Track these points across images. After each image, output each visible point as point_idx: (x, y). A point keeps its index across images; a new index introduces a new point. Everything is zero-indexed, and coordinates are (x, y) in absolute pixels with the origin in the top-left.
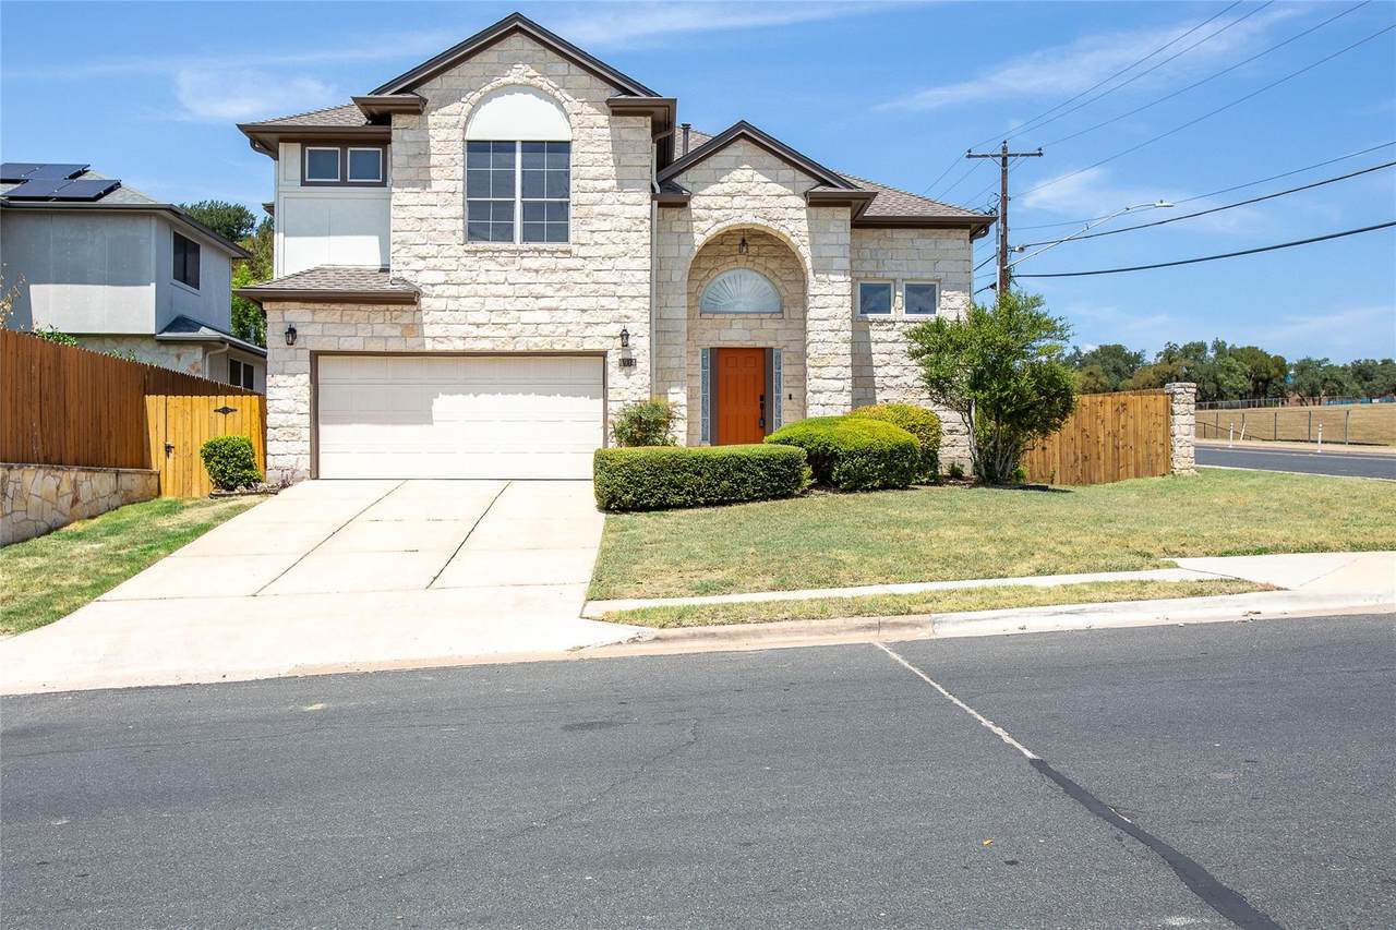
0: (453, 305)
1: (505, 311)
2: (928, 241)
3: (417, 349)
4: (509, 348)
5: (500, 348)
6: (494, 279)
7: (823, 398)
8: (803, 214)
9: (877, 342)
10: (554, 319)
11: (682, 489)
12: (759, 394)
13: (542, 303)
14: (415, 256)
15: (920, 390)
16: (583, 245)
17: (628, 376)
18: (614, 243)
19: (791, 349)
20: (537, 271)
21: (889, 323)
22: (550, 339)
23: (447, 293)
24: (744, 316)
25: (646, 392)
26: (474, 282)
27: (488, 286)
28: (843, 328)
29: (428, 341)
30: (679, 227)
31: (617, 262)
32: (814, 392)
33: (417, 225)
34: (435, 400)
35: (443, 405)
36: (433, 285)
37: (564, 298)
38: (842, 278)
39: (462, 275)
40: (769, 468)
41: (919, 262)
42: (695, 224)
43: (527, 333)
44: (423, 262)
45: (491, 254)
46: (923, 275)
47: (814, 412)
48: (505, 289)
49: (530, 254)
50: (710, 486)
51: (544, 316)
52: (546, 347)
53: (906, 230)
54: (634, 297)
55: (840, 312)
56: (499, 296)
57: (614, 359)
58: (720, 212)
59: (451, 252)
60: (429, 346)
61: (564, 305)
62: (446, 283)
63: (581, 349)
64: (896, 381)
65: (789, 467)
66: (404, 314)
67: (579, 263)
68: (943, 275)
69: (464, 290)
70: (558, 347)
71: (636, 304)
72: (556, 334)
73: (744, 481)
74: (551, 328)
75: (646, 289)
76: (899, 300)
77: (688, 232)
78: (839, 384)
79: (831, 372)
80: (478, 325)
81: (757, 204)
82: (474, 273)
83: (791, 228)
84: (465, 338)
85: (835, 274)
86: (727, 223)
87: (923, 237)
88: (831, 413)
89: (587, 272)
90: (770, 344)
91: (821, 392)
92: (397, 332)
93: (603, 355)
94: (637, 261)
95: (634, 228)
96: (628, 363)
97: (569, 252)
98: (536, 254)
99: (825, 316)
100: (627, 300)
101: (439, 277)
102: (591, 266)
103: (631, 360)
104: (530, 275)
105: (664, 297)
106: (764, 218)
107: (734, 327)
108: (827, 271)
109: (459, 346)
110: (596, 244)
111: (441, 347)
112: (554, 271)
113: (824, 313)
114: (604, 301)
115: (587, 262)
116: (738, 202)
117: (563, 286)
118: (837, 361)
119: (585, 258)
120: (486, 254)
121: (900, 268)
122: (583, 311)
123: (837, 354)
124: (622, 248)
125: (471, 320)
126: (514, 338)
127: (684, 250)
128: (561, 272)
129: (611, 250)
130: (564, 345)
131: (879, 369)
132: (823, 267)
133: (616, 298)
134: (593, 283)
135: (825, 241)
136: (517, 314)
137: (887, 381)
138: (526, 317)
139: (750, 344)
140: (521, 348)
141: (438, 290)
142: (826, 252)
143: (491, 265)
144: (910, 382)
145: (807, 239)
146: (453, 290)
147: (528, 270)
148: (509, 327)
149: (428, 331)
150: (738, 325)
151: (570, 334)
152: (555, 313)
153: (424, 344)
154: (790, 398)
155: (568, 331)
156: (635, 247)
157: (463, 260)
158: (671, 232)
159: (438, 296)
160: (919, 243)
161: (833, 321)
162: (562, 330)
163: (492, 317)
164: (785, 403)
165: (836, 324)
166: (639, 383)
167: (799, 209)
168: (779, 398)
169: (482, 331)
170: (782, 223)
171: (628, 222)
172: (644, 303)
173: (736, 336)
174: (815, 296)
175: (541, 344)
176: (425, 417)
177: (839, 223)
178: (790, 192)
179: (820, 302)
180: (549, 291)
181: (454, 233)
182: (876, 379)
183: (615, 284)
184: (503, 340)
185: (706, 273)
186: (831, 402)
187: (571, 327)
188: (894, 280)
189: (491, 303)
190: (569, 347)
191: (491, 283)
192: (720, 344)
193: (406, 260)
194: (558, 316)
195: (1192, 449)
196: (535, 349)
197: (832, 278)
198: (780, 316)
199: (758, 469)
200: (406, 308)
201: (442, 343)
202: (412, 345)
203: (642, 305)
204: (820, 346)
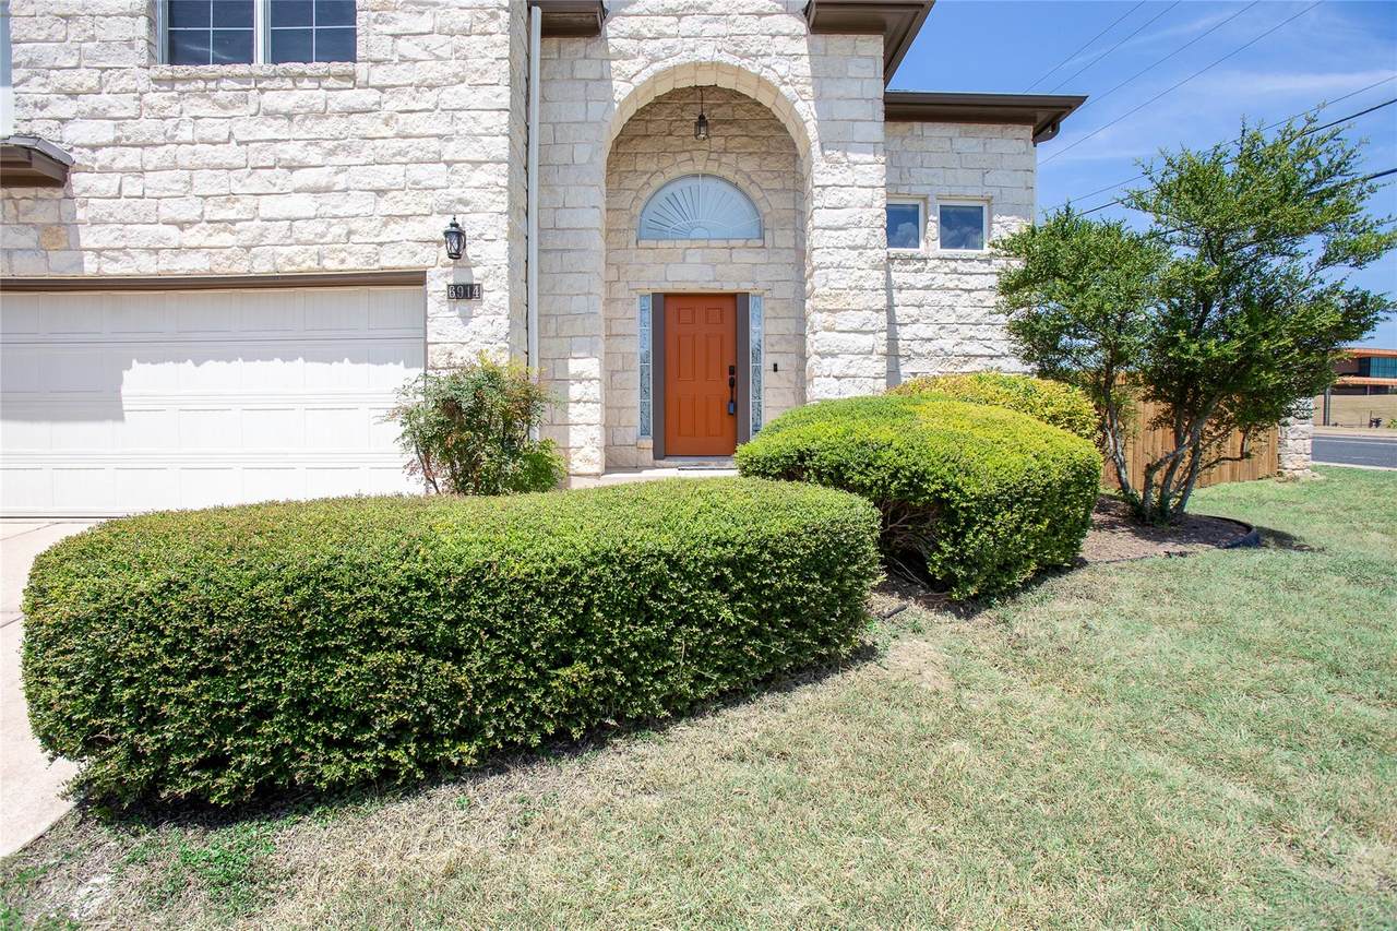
0: (132, 186)
1: (231, 197)
2: (975, 141)
3: (69, 274)
4: (240, 268)
5: (224, 269)
6: (208, 133)
7: (837, 365)
8: (802, 47)
9: (900, 289)
10: (322, 210)
11: (365, 722)
12: (728, 363)
13: (302, 178)
14: (59, 91)
15: (962, 358)
16: (378, 62)
17: (466, 318)
18: (438, 58)
19: (777, 294)
20: (289, 116)
21: (919, 260)
22: (315, 248)
23: (119, 164)
24: (704, 243)
25: (502, 350)
26: (171, 140)
27: (198, 147)
28: (873, 242)
29: (89, 257)
30: (585, 70)
31: (443, 95)
32: (823, 355)
33: (59, 29)
34: (125, 373)
35: (141, 380)
36: (94, 148)
37: (342, 169)
38: (870, 158)
39: (148, 127)
40: (755, 590)
41: (960, 172)
42: (614, 64)
43: (272, 238)
44: (70, 102)
45: (201, 84)
46: (965, 191)
47: (822, 389)
48: (230, 154)
49: (277, 83)
50: (500, 690)
51: (303, 205)
52: (306, 264)
53: (942, 125)
54: (476, 164)
55: (867, 214)
56: (219, 167)
57: (438, 284)
58: (658, 43)
59: (124, 82)
60: (91, 268)
61: (341, 181)
62: (116, 143)
63: (375, 267)
64: (929, 347)
65: (827, 575)
66: (38, 204)
67: (370, 97)
68: (996, 192)
69: (153, 157)
70: (331, 265)
71: (480, 177)
72: (329, 238)
73: (659, 649)
74: (320, 227)
75: (500, 146)
76: (932, 228)
77: (602, 79)
78: (866, 341)
79: (854, 320)
80: (182, 225)
81: (721, 28)
82: (169, 123)
83: (782, 70)
84: (157, 251)
85: (857, 151)
86: (671, 62)
87: (966, 135)
88: (851, 391)
89: (384, 114)
90: (744, 287)
91: (834, 355)
92: (28, 239)
93: (416, 279)
94: (484, 92)
95: (479, 28)
96: (464, 292)
97: (352, 77)
98: (288, 83)
99: (841, 223)
100: (464, 169)
101: (104, 131)
102: (392, 105)
103: (472, 286)
104: (277, 123)
105: (561, 190)
106: (735, 53)
107: (688, 259)
108: (845, 145)
109: (147, 266)
110: (403, 59)
111: (113, 270)
112: (322, 115)
113: (840, 217)
114: (418, 172)
115: (385, 97)
116: (688, 24)
117: (340, 145)
118: (862, 300)
119: (382, 89)
120: (192, 86)
121: (935, 181)
122: (380, 192)
123: (862, 289)
124: (454, 66)
125: (166, 213)
126: (248, 248)
127: (595, 110)
128: (335, 118)
129: (431, 70)
130: (343, 261)
131: (904, 329)
132: (840, 139)
133: (443, 166)
134: (397, 136)
135: (841, 92)
136: (250, 202)
137: (916, 346)
138: (269, 207)
139: (714, 288)
140: (262, 267)
141: (104, 156)
142: (844, 110)
143: (203, 108)
144: (948, 348)
145: (809, 89)
146: (131, 157)
147: (272, 114)
148: (238, 226)
149: (88, 238)
150: (695, 257)
151: (354, 238)
152: (325, 198)
153: (82, 263)
154: (776, 370)
155: (350, 233)
156: (480, 63)
157: (149, 98)
158: (573, 79)
159: (105, 170)
160: (960, 144)
161: (854, 232)
162: (338, 230)
163: (208, 209)
164: (768, 377)
165: (860, 236)
166: (488, 331)
167: (794, 37)
168: (758, 370)
169: (192, 237)
170: (766, 61)
171: (466, 16)
172: (498, 175)
173: (692, 273)
174: (824, 187)
175: (298, 260)
176: (108, 407)
177: (865, 62)
178: (779, 7)
179: (831, 197)
180: (314, 156)
181: (130, 43)
182: (900, 343)
183: (440, 137)
184: (228, 252)
185: (645, 178)
186: (852, 372)
187: (355, 225)
188: (925, 199)
189: (204, 182)
190: (353, 264)
191: (203, 141)
192: (669, 288)
193: (39, 98)
194: (330, 203)
195: (1309, 442)
196: (288, 269)
197: (853, 157)
198: (760, 243)
199: (715, 598)
200: (43, 192)
201: (116, 260)
202: (57, 266)
203: (492, 179)
204: (833, 274)
